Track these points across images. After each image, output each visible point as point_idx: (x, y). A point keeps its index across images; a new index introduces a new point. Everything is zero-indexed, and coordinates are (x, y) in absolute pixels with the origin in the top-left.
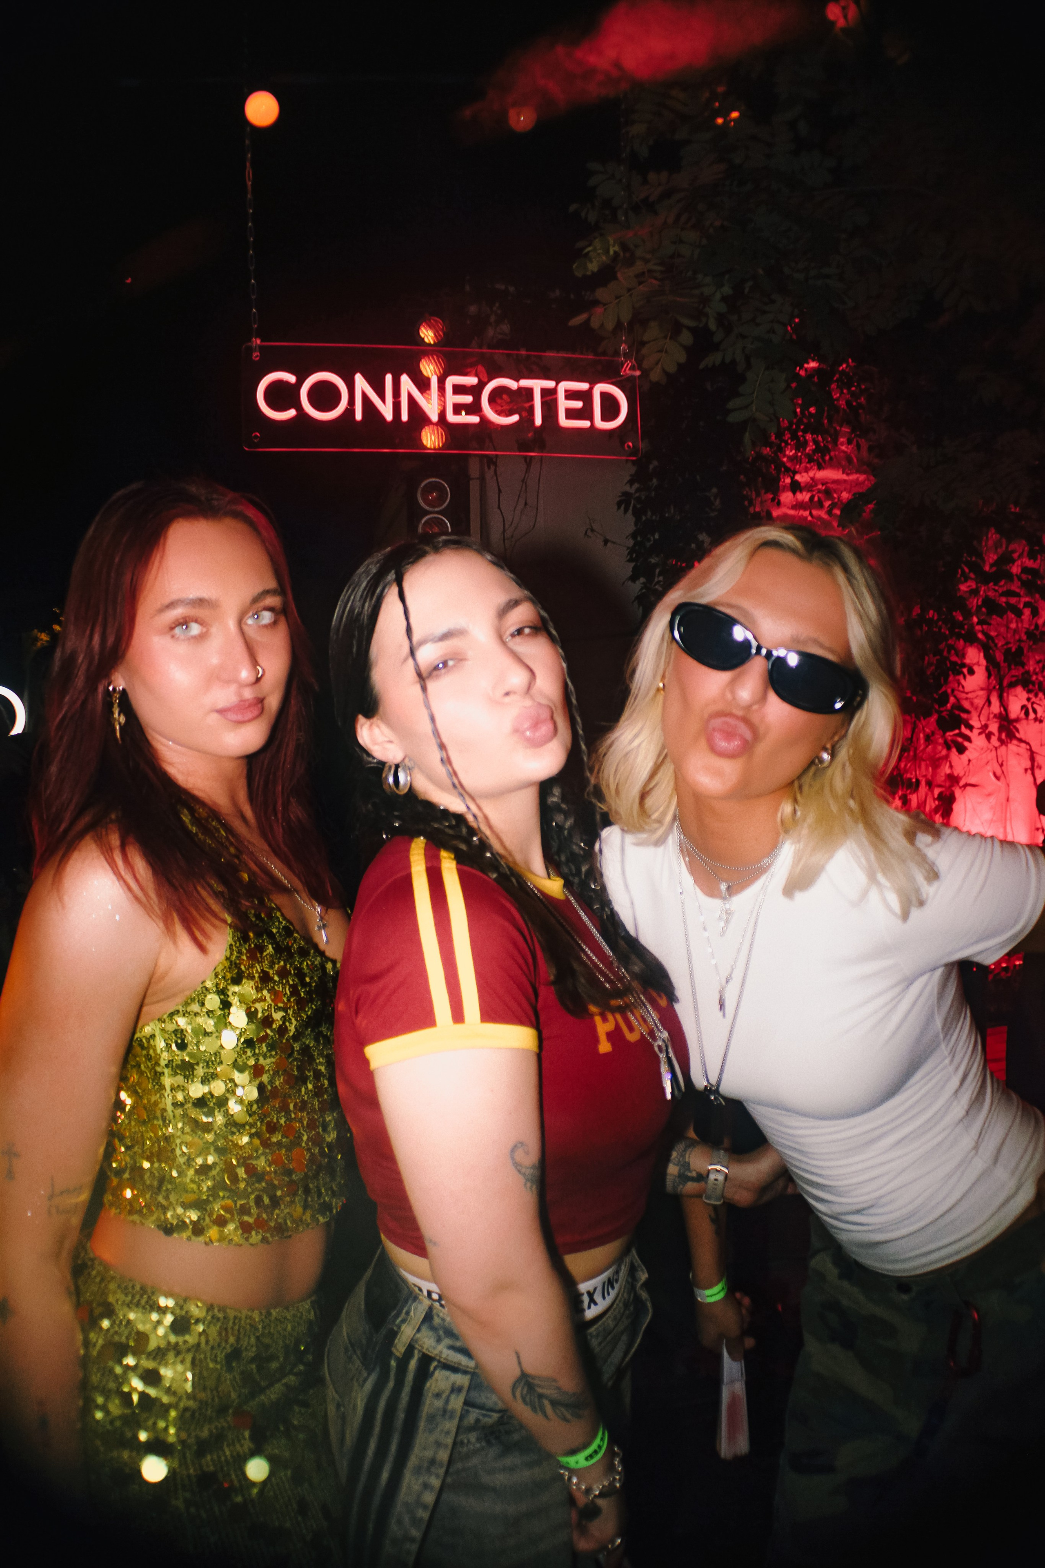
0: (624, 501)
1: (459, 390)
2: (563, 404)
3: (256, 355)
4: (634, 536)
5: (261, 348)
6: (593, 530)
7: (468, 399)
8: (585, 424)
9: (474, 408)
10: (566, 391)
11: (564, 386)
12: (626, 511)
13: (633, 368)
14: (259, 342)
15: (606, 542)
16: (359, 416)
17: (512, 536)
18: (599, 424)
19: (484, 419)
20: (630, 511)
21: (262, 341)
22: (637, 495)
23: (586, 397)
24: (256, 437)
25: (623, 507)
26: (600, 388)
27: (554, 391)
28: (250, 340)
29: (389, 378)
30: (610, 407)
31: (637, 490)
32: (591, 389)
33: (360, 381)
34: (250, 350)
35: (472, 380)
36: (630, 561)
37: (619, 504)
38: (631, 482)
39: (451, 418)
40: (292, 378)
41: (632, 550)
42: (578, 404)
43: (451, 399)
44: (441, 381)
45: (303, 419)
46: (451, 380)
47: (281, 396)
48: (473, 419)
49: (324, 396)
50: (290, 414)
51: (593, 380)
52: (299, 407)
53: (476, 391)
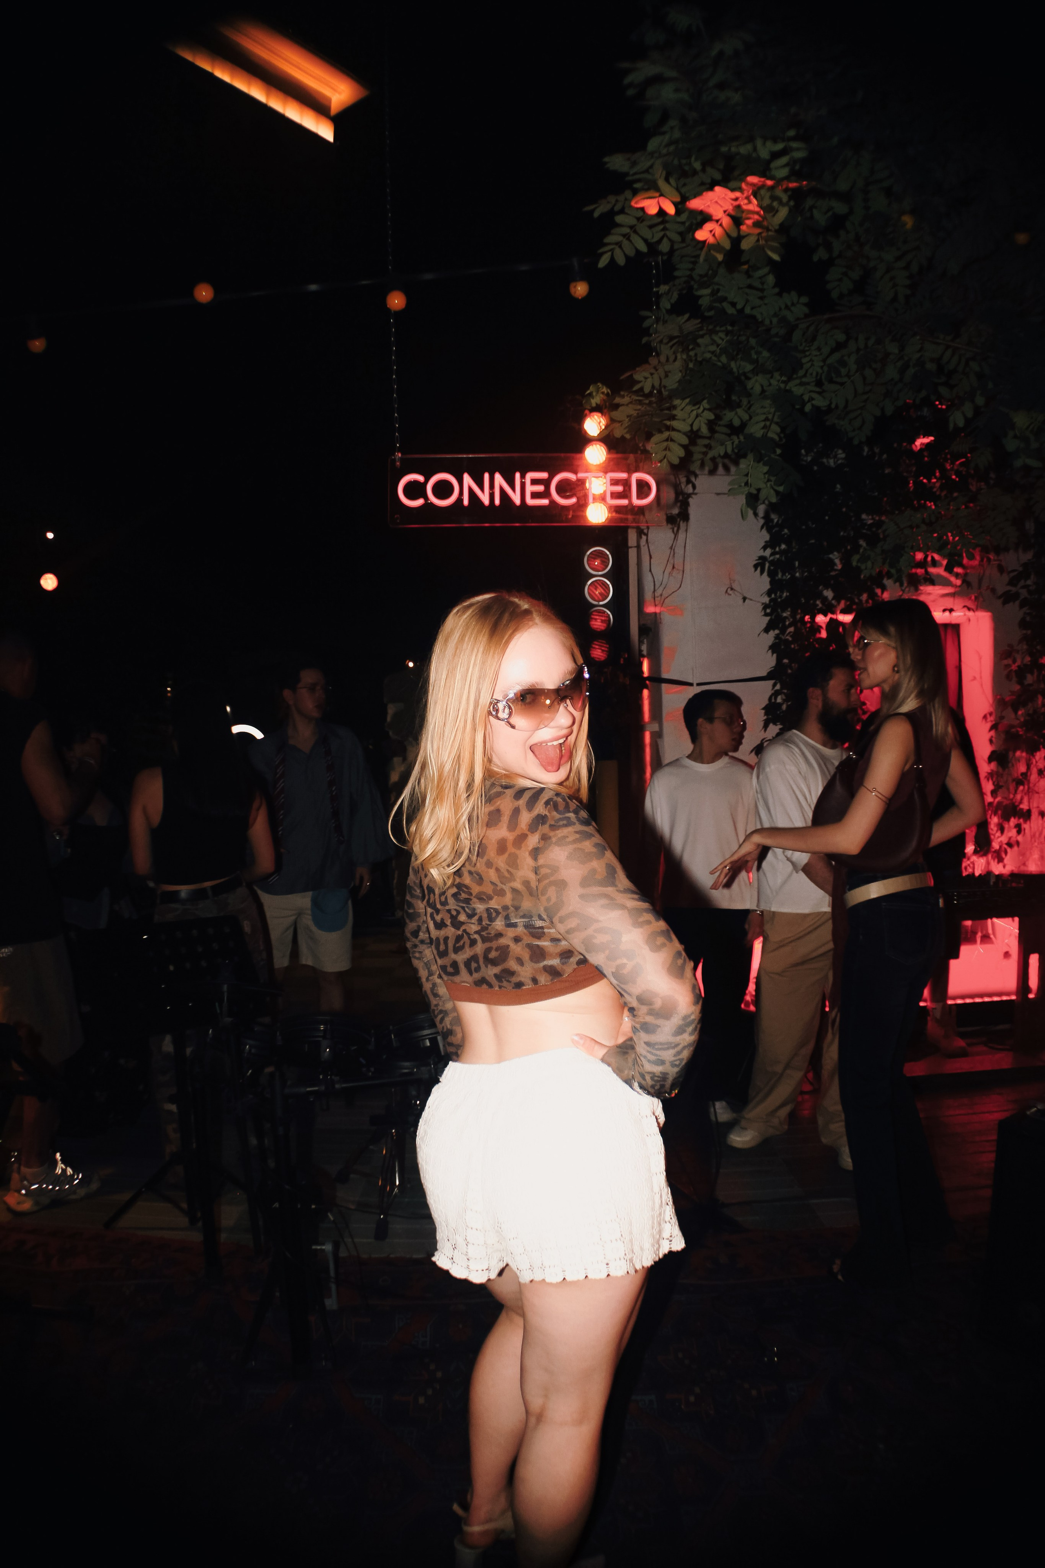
0: (760, 564)
1: (534, 482)
2: (609, 489)
3: (398, 464)
4: (769, 593)
5: (401, 460)
6: (732, 589)
7: (540, 488)
8: (625, 502)
9: (546, 494)
10: (611, 479)
11: (611, 475)
12: (762, 572)
14: (400, 455)
15: (744, 599)
16: (466, 502)
17: (661, 595)
18: (636, 502)
19: (553, 502)
20: (765, 574)
21: (402, 454)
22: (772, 558)
23: (626, 483)
24: (397, 518)
25: (759, 569)
26: (636, 476)
27: (602, 480)
28: (394, 454)
29: (487, 476)
30: (643, 488)
31: (772, 554)
32: (630, 477)
33: (467, 479)
34: (393, 461)
35: (544, 475)
36: (766, 615)
37: (756, 567)
38: (765, 548)
39: (530, 501)
40: (421, 478)
41: (765, 606)
42: (619, 488)
43: (530, 489)
44: (523, 477)
45: (428, 505)
46: (530, 476)
47: (415, 490)
48: (545, 502)
49: (443, 489)
50: (420, 502)
51: (630, 472)
52: (426, 498)
53: (546, 483)
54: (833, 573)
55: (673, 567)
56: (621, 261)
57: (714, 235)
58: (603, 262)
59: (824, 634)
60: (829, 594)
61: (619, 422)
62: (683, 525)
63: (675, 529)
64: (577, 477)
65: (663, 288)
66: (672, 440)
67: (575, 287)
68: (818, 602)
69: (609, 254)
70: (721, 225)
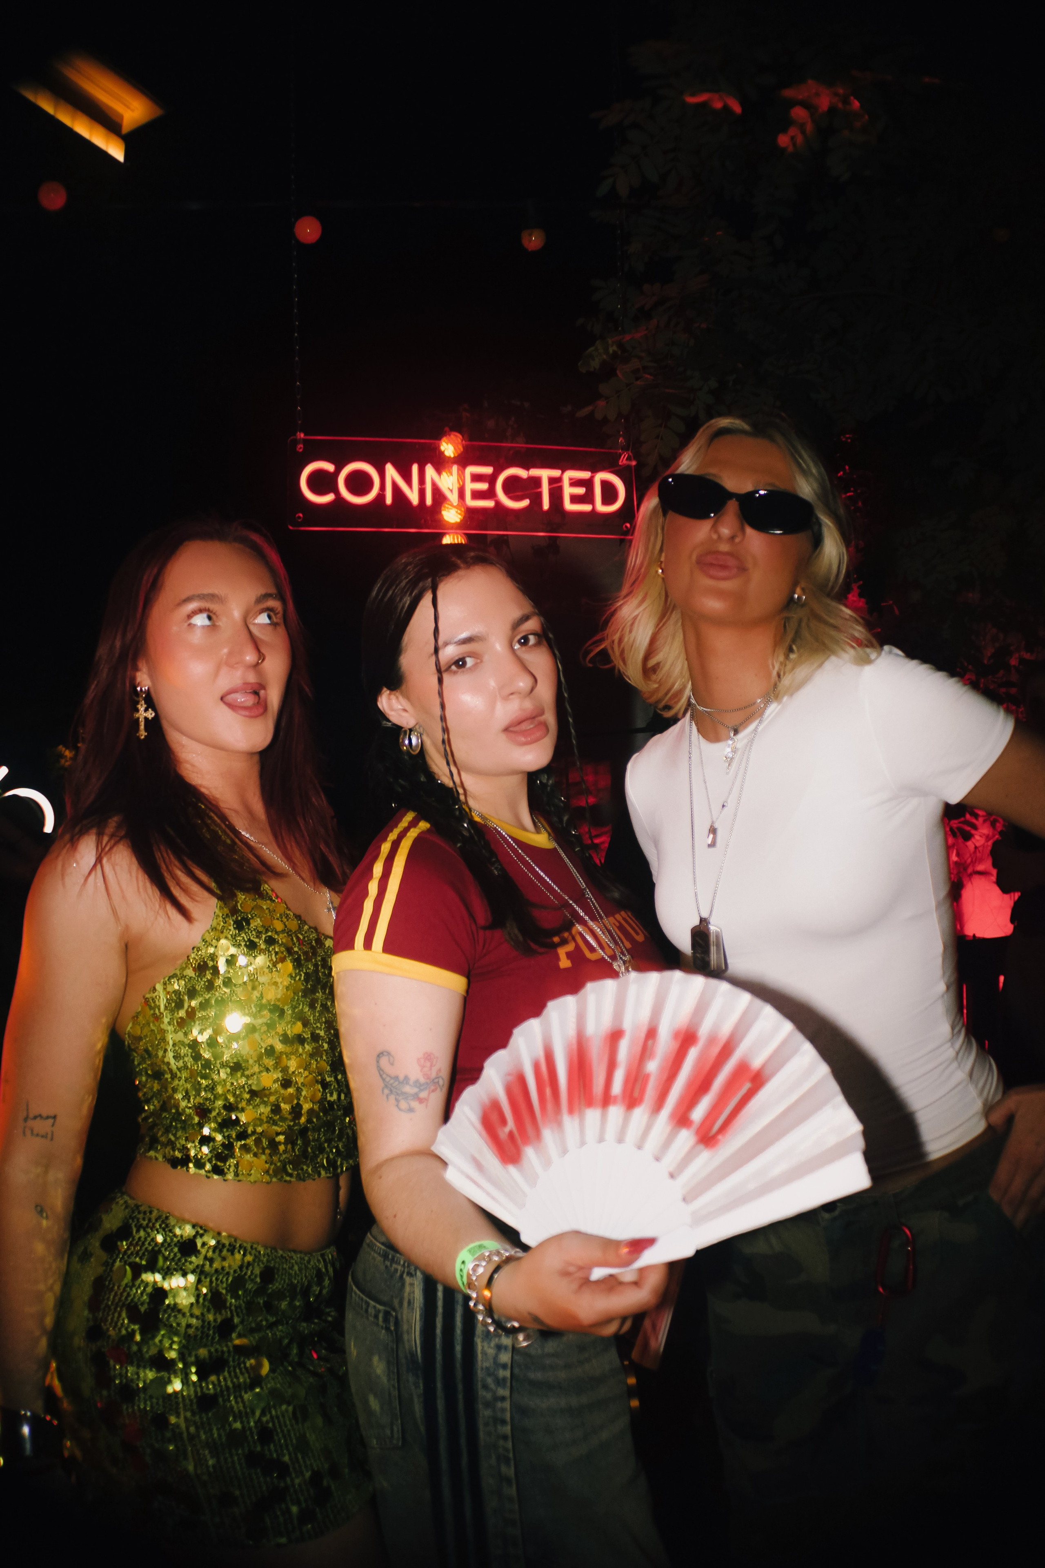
1: (476, 478)
2: (568, 491)
3: (300, 447)
5: (305, 442)
7: (484, 486)
8: (587, 508)
9: (490, 494)
10: (570, 479)
11: (569, 474)
13: (629, 459)
14: (302, 435)
16: (389, 500)
18: (601, 508)
19: (498, 504)
21: (305, 435)
23: (588, 484)
24: (299, 517)
26: (600, 476)
27: (559, 480)
28: (295, 434)
29: (415, 468)
30: (609, 493)
32: (592, 478)
33: (391, 471)
34: (295, 442)
35: (488, 470)
39: (470, 502)
40: (330, 467)
42: (581, 491)
43: (470, 486)
44: (461, 471)
45: (340, 501)
46: (470, 470)
47: (322, 482)
48: (489, 504)
49: (359, 483)
50: (329, 498)
51: (594, 470)
52: (337, 492)
53: (492, 480)
64: (529, 474)
67: (529, 236)
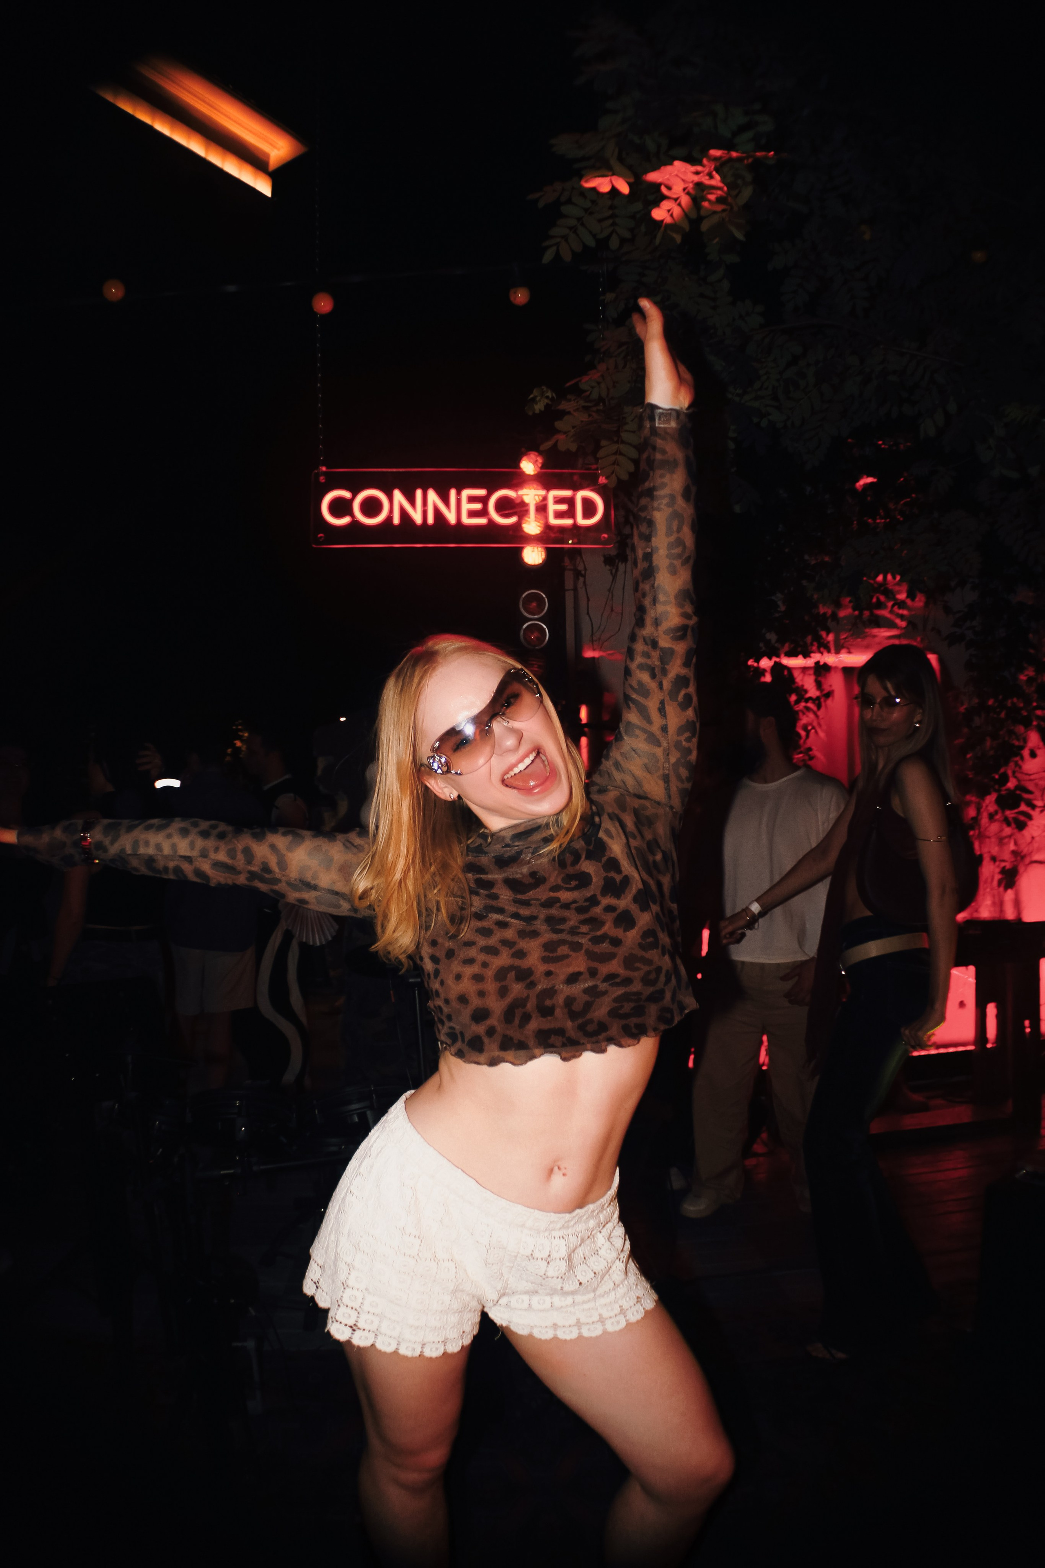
1: (472, 499)
2: (552, 507)
3: (322, 479)
5: (325, 473)
7: (478, 506)
8: (568, 522)
9: (483, 513)
10: (555, 497)
11: (554, 493)
13: (608, 478)
14: (324, 469)
16: (396, 520)
17: (599, 639)
18: (581, 521)
19: (491, 522)
21: (328, 468)
23: (571, 502)
24: (321, 537)
26: (581, 494)
27: (545, 499)
28: (317, 468)
29: (419, 493)
30: (589, 508)
32: (574, 496)
33: (398, 495)
34: (318, 475)
35: (482, 492)
39: (466, 520)
40: (347, 494)
42: (563, 507)
43: (466, 506)
44: (459, 493)
45: (355, 523)
46: (466, 493)
47: (341, 507)
48: (482, 521)
49: (371, 507)
50: (345, 520)
51: (576, 488)
52: (352, 514)
53: (484, 500)
54: (777, 615)
55: (612, 610)
56: (567, 257)
57: (672, 215)
58: (548, 257)
59: (768, 678)
60: (772, 637)
61: (565, 433)
62: (621, 567)
63: (614, 571)
64: (517, 494)
65: (610, 297)
66: (621, 454)
67: (515, 293)
68: (761, 645)
69: (555, 248)
70: (680, 205)
